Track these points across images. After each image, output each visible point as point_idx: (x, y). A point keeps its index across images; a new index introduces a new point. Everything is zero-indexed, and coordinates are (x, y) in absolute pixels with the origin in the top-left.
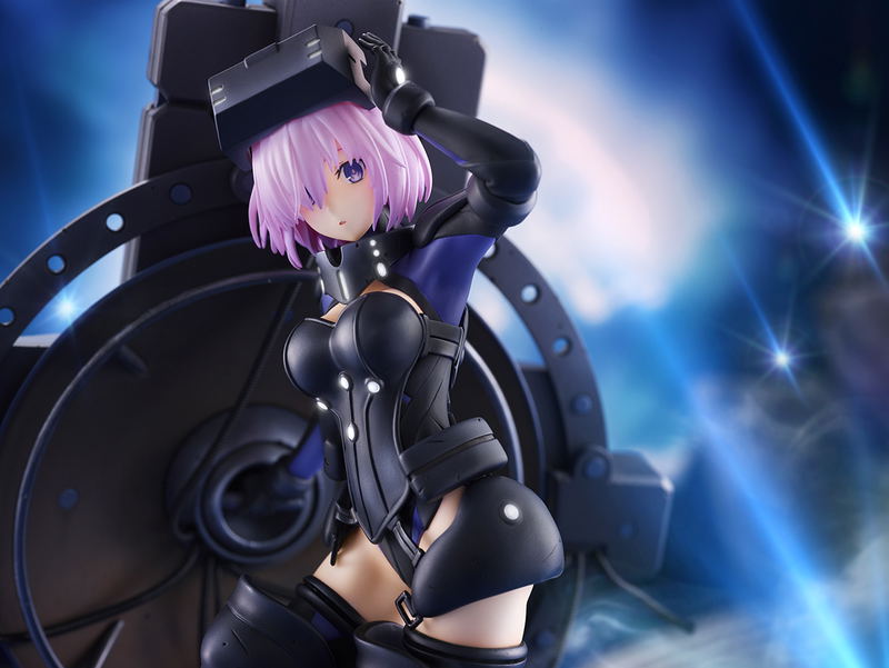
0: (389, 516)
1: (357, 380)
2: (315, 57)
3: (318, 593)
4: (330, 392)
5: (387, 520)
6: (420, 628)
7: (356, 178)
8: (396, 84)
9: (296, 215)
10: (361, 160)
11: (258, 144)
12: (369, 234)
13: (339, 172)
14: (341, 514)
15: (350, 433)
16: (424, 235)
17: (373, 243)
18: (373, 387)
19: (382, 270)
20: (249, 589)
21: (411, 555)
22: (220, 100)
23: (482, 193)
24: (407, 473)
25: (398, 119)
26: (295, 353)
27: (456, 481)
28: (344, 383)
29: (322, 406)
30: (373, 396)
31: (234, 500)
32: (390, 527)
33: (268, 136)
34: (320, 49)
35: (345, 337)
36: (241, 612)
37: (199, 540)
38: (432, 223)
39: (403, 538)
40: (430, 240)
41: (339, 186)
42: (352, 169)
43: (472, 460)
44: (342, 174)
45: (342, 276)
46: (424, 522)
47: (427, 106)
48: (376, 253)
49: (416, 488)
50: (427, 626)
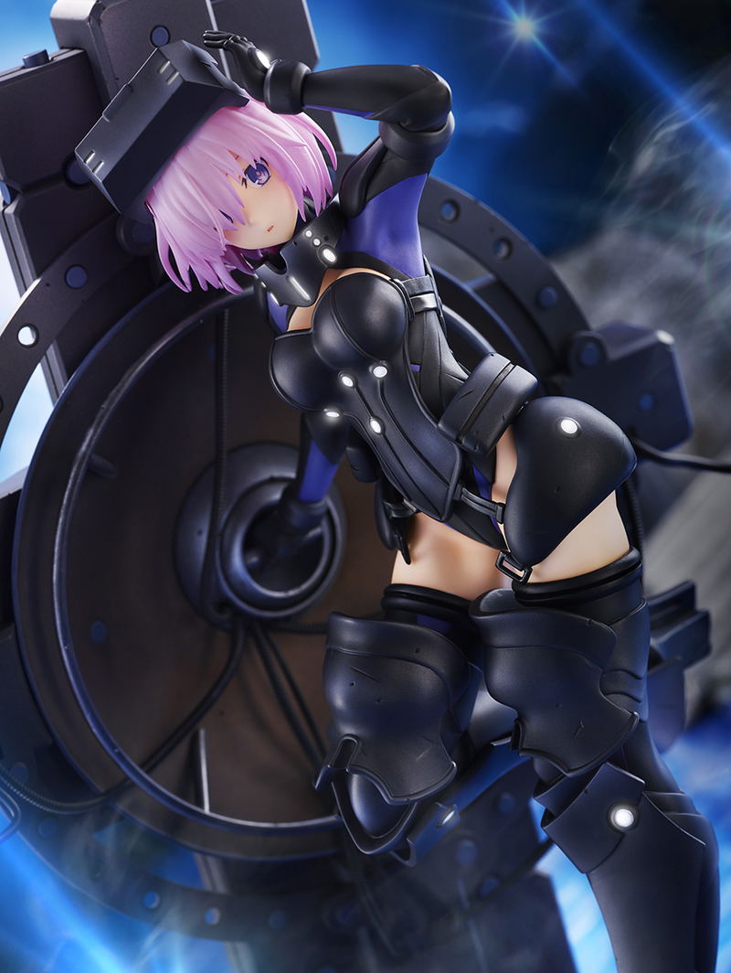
0: (452, 488)
1: (359, 372)
2: (174, 81)
3: (409, 596)
4: (334, 395)
5: (450, 493)
6: (532, 579)
7: (264, 178)
8: (266, 70)
9: (223, 242)
10: (262, 159)
11: (152, 192)
12: (300, 225)
13: (244, 180)
14: (396, 511)
15: (375, 427)
16: (355, 202)
17: (309, 234)
18: (380, 372)
19: (330, 256)
20: (349, 621)
21: (491, 513)
22: (97, 167)
23: (400, 134)
24: (454, 437)
26: (284, 376)
27: (501, 422)
28: (347, 381)
29: (333, 415)
30: (383, 381)
32: (457, 498)
33: (160, 178)
36: (350, 646)
37: (238, 613)
38: (357, 187)
39: (474, 501)
40: (363, 204)
41: (250, 194)
42: (256, 172)
43: (508, 394)
44: (249, 181)
45: (294, 281)
46: (488, 476)
47: (307, 76)
49: (470, 447)
50: (537, 574)
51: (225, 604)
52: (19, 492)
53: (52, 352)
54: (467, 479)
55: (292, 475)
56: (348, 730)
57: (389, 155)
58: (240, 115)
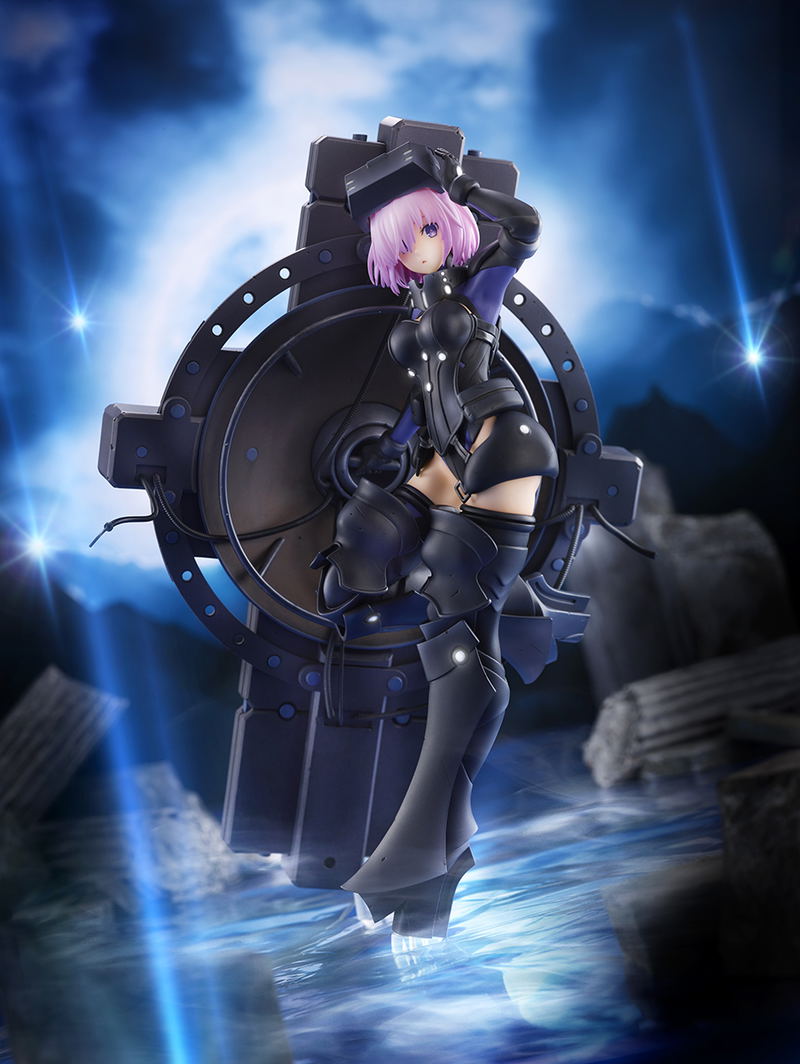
0: (451, 437)
1: (432, 355)
3: (411, 493)
4: (416, 362)
5: (450, 439)
6: (469, 503)
7: (433, 234)
8: (457, 176)
9: (397, 257)
10: (436, 223)
11: (374, 215)
12: (441, 268)
13: (422, 230)
14: (423, 443)
15: (428, 387)
16: (473, 269)
17: (443, 274)
18: (442, 357)
19: (448, 290)
20: (367, 482)
21: (464, 457)
22: (351, 188)
24: (462, 406)
25: (457, 196)
26: (395, 342)
27: (489, 410)
28: (425, 357)
29: (411, 374)
30: (442, 362)
31: (355, 459)
32: (452, 444)
33: (380, 209)
35: (425, 328)
36: (363, 497)
37: (333, 489)
38: (478, 262)
39: (460, 449)
40: (478, 271)
41: (423, 239)
42: (430, 228)
43: (502, 399)
44: (425, 231)
45: (424, 295)
46: (472, 438)
47: (475, 188)
48: (445, 280)
49: (467, 414)
50: (473, 501)
51: (329, 479)
52: (240, 352)
54: (461, 434)
55: (391, 424)
56: (340, 540)
57: (499, 250)
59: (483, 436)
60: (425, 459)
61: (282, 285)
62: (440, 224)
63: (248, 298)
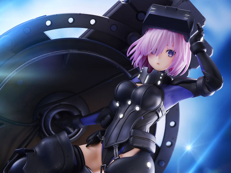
0: (116, 143)
2: (186, 19)
4: (123, 103)
5: (114, 144)
7: (170, 56)
8: (200, 40)
10: (175, 53)
12: (163, 72)
13: (167, 51)
14: (99, 136)
15: (121, 116)
17: (162, 75)
18: (137, 108)
19: (159, 83)
22: (152, 10)
23: (203, 81)
24: (131, 135)
25: (195, 49)
28: (129, 102)
29: (117, 104)
30: (136, 111)
32: (114, 146)
33: (157, 29)
34: (188, 18)
38: (180, 81)
39: (116, 151)
40: (177, 85)
41: (165, 54)
42: (171, 52)
43: (149, 145)
44: (168, 52)
45: (148, 77)
48: (161, 78)
51: (41, 115)
52: (50, 39)
53: (92, 30)
54: (120, 146)
57: (194, 84)
58: (184, 41)
59: (129, 154)
60: (94, 142)
61: (88, 25)
62: (177, 54)
63: (71, 20)
